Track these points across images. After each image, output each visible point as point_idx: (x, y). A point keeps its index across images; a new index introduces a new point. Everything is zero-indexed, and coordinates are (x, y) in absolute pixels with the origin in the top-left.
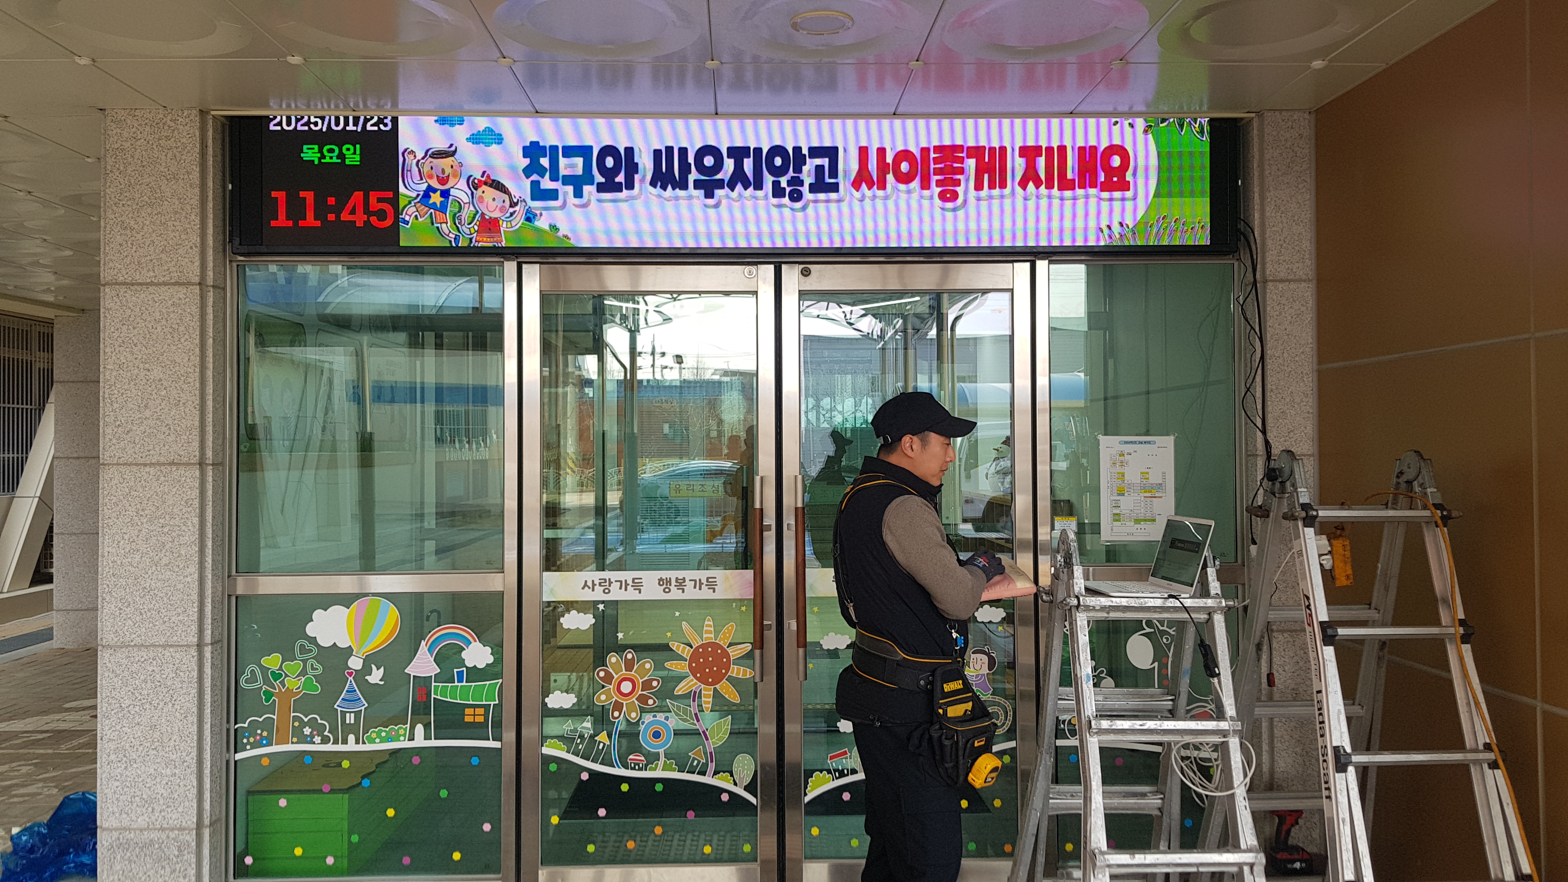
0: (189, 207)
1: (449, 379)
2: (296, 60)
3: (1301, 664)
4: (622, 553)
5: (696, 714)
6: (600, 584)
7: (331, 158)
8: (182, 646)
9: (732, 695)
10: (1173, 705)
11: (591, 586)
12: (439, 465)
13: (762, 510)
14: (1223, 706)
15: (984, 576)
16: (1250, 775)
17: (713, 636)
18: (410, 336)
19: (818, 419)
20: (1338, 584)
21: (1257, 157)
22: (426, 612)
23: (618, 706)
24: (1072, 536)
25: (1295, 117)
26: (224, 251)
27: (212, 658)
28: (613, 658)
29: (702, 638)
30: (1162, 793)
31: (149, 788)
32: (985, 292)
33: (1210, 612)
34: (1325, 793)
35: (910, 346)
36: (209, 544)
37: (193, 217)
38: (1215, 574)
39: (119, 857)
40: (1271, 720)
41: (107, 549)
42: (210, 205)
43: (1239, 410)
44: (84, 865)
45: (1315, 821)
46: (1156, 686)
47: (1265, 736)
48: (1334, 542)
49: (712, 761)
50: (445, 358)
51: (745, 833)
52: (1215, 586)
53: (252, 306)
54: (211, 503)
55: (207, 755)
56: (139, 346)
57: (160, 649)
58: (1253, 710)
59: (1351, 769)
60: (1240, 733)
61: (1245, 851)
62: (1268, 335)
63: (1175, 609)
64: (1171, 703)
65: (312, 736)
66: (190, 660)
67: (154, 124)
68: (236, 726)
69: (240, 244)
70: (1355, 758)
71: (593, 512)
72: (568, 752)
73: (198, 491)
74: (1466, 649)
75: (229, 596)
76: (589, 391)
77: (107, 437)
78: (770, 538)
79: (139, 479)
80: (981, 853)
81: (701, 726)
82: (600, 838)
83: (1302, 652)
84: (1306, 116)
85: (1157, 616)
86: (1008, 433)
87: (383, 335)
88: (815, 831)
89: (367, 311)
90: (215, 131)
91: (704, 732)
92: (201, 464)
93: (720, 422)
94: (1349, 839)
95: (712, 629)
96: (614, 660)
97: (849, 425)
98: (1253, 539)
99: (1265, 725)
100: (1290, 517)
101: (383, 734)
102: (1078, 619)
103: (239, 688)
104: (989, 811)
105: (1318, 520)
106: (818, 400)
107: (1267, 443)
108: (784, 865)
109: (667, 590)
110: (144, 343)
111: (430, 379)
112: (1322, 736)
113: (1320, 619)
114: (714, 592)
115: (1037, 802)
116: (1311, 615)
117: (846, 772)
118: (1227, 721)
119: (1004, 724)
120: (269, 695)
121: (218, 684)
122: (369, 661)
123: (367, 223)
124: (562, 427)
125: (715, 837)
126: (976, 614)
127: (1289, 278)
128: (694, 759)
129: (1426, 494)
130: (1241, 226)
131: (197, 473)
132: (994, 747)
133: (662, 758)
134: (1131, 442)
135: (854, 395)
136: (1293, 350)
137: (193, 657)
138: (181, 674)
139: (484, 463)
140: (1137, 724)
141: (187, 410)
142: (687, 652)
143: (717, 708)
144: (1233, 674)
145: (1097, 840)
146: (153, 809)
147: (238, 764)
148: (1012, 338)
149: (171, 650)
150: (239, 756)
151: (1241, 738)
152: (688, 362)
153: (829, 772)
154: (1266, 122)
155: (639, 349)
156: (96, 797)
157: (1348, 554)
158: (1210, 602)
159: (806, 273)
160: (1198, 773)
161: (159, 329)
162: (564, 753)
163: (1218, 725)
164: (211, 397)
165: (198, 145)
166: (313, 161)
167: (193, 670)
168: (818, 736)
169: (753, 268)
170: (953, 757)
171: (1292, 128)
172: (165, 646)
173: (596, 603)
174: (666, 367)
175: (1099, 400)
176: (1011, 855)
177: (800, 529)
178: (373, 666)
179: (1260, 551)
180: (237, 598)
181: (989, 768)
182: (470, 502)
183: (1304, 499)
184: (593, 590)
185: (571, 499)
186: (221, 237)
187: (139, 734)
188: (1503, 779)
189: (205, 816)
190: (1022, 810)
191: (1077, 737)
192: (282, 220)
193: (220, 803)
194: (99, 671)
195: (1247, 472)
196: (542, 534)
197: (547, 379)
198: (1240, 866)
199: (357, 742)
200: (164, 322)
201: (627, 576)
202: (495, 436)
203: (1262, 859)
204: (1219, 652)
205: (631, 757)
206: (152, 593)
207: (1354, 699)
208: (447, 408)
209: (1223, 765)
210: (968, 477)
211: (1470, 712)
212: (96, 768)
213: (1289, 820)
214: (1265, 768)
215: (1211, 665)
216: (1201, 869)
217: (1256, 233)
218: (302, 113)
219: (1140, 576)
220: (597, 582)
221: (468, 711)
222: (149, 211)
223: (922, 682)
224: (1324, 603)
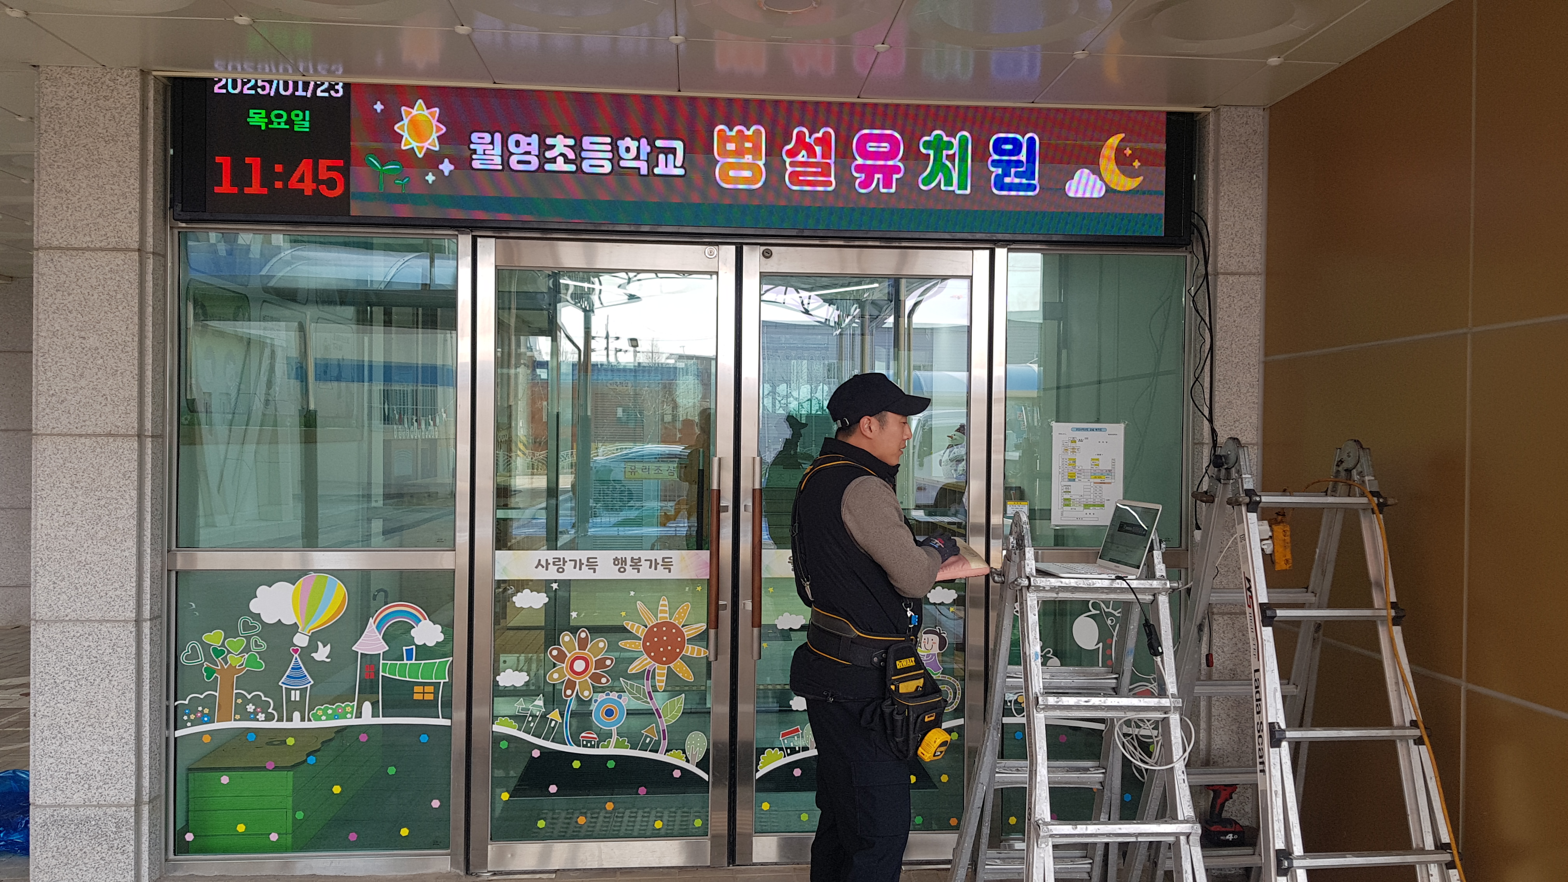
0: (128, 170)
1: (398, 357)
2: (243, 20)
3: (1240, 645)
4: (573, 536)
5: (649, 693)
6: (554, 564)
7: (279, 123)
8: (119, 621)
9: (686, 674)
10: (1117, 683)
11: (545, 565)
12: (387, 444)
13: (719, 491)
14: (1165, 684)
15: (939, 556)
16: (1188, 750)
17: (667, 615)
18: (358, 312)
19: (774, 405)
20: (1278, 568)
21: (1212, 151)
22: (373, 590)
23: (571, 685)
24: (1025, 518)
25: (1250, 113)
26: (165, 217)
27: (151, 634)
28: (566, 637)
29: (656, 617)
30: (1104, 768)
31: (85, 764)
32: (944, 278)
33: (1155, 594)
34: (1259, 767)
35: (867, 331)
36: (148, 517)
37: (132, 181)
38: (1161, 557)
39: (53, 834)
40: (1210, 698)
41: (40, 522)
42: (151, 169)
43: (1188, 399)
44: (14, 843)
45: (1248, 795)
46: (1100, 665)
47: (1203, 714)
48: (1275, 528)
49: (664, 739)
50: (393, 336)
51: (695, 809)
52: (1160, 568)
53: (193, 275)
54: (150, 476)
55: (146, 732)
56: (75, 313)
57: (96, 625)
58: (1193, 689)
59: (1285, 744)
60: (1180, 710)
61: (1182, 822)
62: (1218, 327)
63: (1122, 590)
64: (1115, 681)
65: (255, 713)
66: (127, 635)
67: (92, 83)
68: (176, 703)
69: (182, 211)
70: (1290, 734)
71: (545, 494)
72: (519, 729)
73: (136, 463)
74: (1397, 630)
75: (169, 571)
76: (543, 373)
77: (41, 406)
78: (727, 518)
79: (74, 450)
80: (926, 827)
81: (654, 704)
82: (550, 815)
83: (1241, 634)
84: (1261, 112)
85: (1104, 596)
86: (964, 421)
87: (331, 309)
88: (766, 806)
89: (313, 285)
90: (156, 91)
91: (657, 710)
92: (140, 436)
93: (675, 407)
94: (1281, 811)
95: (667, 609)
96: (567, 639)
97: (803, 412)
98: (1197, 523)
99: (1203, 704)
100: (1234, 502)
101: (330, 712)
102: (1028, 599)
103: (179, 663)
104: (935, 787)
105: (1261, 505)
106: (774, 387)
107: (1213, 432)
108: (734, 839)
109: (622, 570)
110: (79, 309)
111: (379, 358)
112: (1258, 713)
113: (1260, 601)
114: (670, 572)
115: (984, 776)
116: (1251, 597)
117: (797, 749)
118: (1168, 698)
119: (952, 703)
120: (211, 673)
121: (158, 660)
122: (316, 638)
123: (316, 192)
124: (513, 408)
125: (666, 813)
126: (929, 595)
127: (1239, 271)
128: (647, 737)
129: (1363, 482)
130: (1195, 220)
131: (136, 445)
132: (943, 724)
133: (615, 736)
134: (1083, 429)
135: (810, 381)
136: (1241, 342)
137: (131, 632)
138: (119, 649)
139: (433, 442)
140: (1082, 701)
141: (125, 380)
142: (641, 632)
143: (669, 689)
144: (1175, 653)
145: (1041, 812)
146: (90, 786)
147: (178, 740)
148: (970, 329)
149: (108, 625)
150: (179, 733)
151: (1181, 715)
152: (643, 346)
153: (781, 749)
154: (1222, 117)
155: (593, 334)
156: (28, 775)
157: (1288, 539)
158: (1155, 584)
159: (767, 255)
160: (1139, 749)
161: (96, 296)
162: (516, 730)
163: (1159, 702)
164: (150, 367)
165: (138, 107)
166: (260, 126)
167: (131, 646)
168: (769, 716)
169: (714, 249)
170: (904, 732)
171: (1247, 124)
172: (100, 622)
173: (548, 582)
174: (620, 350)
175: (1052, 389)
176: (957, 828)
177: (757, 510)
178: (319, 643)
179: (1204, 537)
180: (177, 573)
181: (939, 742)
182: (419, 481)
183: (1249, 484)
184: (547, 569)
185: (521, 482)
186: (161, 202)
187: (75, 710)
188: (1427, 754)
189: (144, 793)
190: (968, 784)
191: (1025, 713)
192: (225, 188)
193: (160, 781)
194: (32, 647)
195: (1193, 460)
196: (495, 514)
197: (500, 360)
198: (1177, 835)
199: (303, 719)
200: (101, 288)
201: (582, 555)
202: (444, 415)
203: (1198, 829)
204: (1163, 632)
205: (583, 735)
206: (87, 567)
207: (1289, 679)
208: (396, 387)
209: (1164, 741)
210: (921, 465)
211: (1398, 691)
212: (29, 746)
213: (1224, 795)
214: (1203, 746)
215: (1155, 644)
216: (1140, 839)
217: (1209, 226)
218: (249, 76)
219: (1089, 558)
220: (551, 561)
221: (417, 689)
222: (86, 173)
223: (875, 659)
224: (1264, 586)
